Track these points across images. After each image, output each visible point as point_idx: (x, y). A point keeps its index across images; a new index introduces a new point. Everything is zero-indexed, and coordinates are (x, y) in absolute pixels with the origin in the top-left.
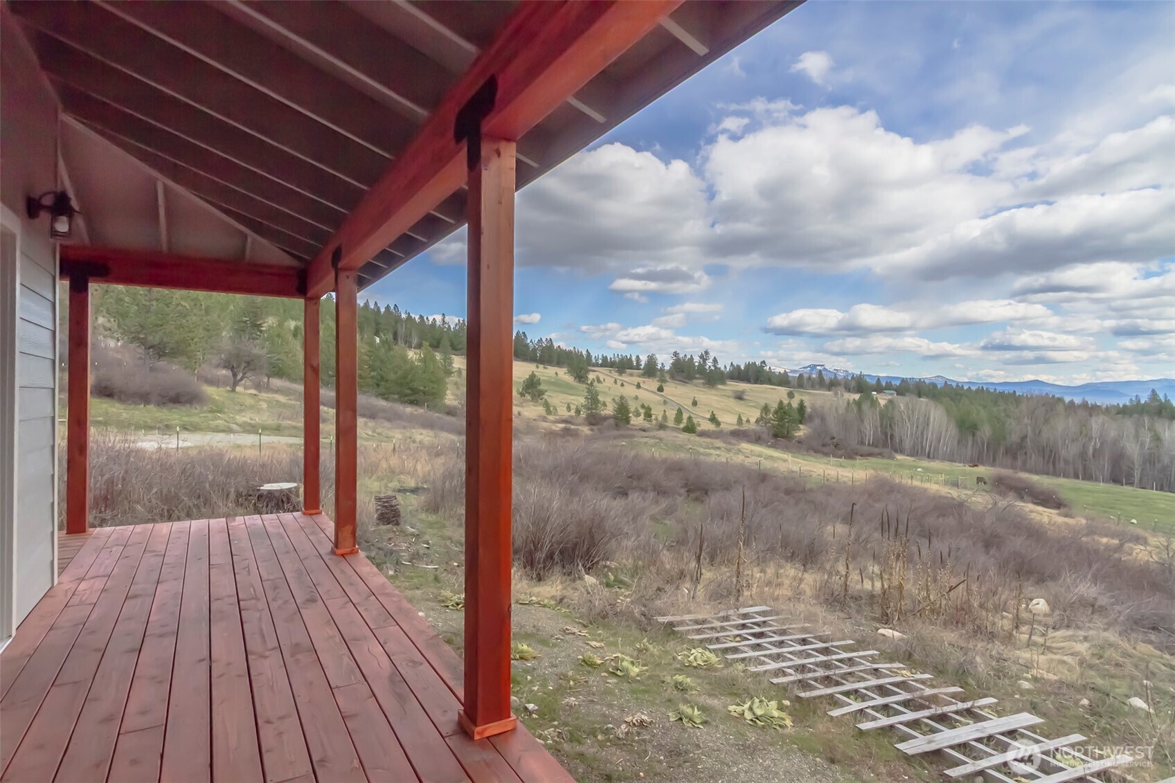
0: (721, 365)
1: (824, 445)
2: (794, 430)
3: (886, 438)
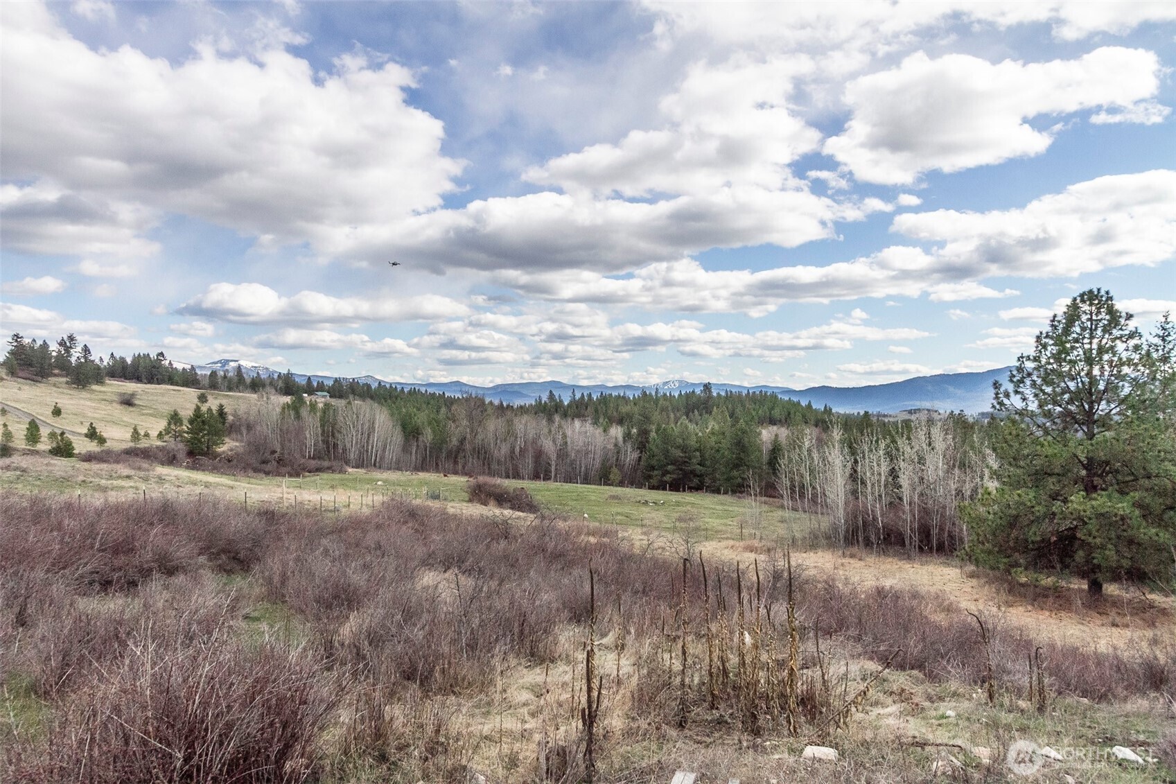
0: (95, 357)
1: (264, 462)
2: (217, 444)
3: (328, 448)
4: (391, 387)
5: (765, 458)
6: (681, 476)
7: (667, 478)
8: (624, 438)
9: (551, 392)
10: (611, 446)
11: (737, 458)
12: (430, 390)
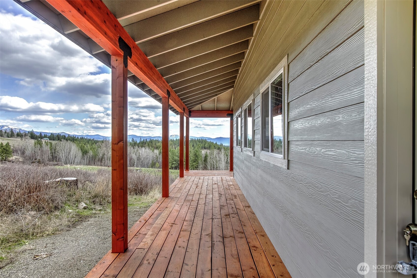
3: (53, 158)
4: (73, 136)
5: (203, 159)
6: (178, 165)
7: (173, 166)
8: (159, 153)
9: (133, 138)
10: (155, 156)
11: (195, 159)
12: (89, 138)
